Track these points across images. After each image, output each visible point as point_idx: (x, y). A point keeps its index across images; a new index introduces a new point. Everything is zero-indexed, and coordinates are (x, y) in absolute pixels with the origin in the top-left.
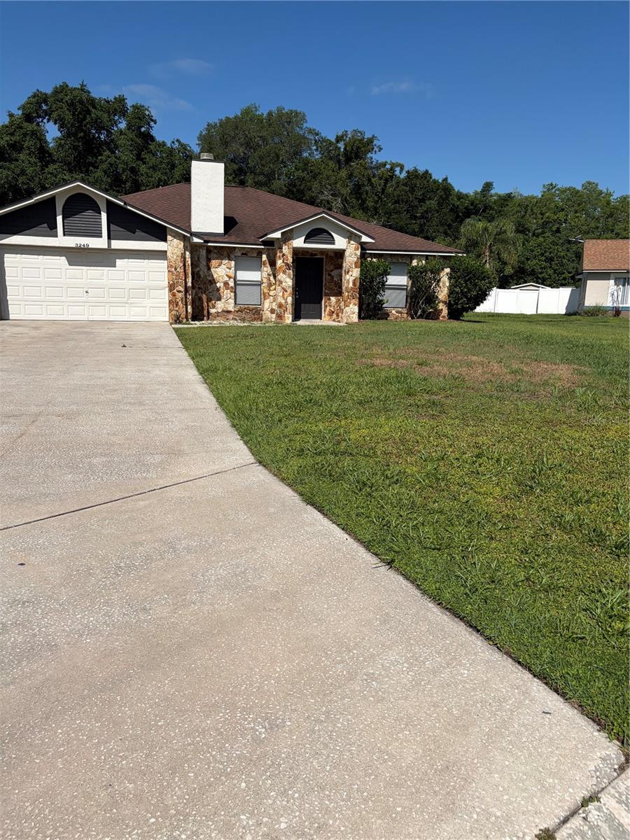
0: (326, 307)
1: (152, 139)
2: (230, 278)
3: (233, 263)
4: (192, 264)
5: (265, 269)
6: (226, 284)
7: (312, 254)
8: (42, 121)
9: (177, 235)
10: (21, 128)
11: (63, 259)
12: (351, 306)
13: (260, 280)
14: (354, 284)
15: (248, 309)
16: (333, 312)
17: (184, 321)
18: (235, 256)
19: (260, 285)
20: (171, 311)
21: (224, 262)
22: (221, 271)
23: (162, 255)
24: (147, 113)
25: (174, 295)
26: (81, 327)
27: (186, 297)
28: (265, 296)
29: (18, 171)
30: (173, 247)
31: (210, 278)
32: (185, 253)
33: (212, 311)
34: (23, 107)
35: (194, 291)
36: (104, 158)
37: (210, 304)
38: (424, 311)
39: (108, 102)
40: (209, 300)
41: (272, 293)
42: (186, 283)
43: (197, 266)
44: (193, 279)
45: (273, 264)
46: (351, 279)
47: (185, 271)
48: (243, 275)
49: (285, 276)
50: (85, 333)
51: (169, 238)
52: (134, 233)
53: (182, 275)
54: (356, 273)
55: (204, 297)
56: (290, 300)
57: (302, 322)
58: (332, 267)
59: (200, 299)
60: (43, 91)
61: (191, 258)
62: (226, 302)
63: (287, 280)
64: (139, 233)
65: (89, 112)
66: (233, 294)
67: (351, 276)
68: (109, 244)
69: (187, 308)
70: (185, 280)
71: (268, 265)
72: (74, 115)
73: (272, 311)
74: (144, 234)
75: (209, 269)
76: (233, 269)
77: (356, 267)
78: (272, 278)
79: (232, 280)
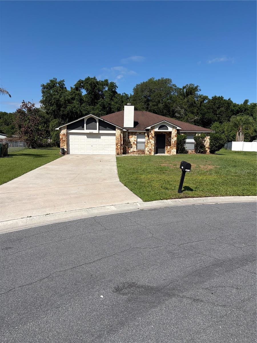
0: (166, 149)
1: (116, 93)
2: (135, 141)
3: (136, 136)
4: (123, 137)
5: (146, 138)
6: (134, 143)
7: (162, 133)
8: (81, 89)
9: (119, 129)
10: (75, 93)
11: (86, 136)
12: (174, 149)
13: (144, 141)
14: (175, 142)
15: (141, 150)
16: (169, 151)
17: (120, 154)
18: (137, 134)
19: (145, 143)
20: (116, 151)
21: (133, 136)
22: (133, 139)
23: (114, 135)
24: (115, 84)
25: (117, 147)
26: (90, 156)
27: (121, 147)
28: (146, 146)
29: (73, 107)
30: (118, 132)
31: (129, 141)
32: (121, 134)
33: (129, 151)
34: (75, 85)
35: (124, 145)
36: (100, 101)
37: (129, 149)
38: (200, 151)
39: (102, 82)
40: (128, 148)
41: (148, 145)
42: (121, 143)
43: (125, 138)
44: (123, 141)
45: (148, 136)
46: (174, 141)
47: (121, 139)
48: (139, 140)
49: (152, 140)
50: (91, 158)
51: (116, 129)
52: (106, 128)
53: (120, 141)
54: (175, 139)
55: (127, 147)
56: (153, 148)
57: (158, 154)
58: (168, 137)
59: (126, 148)
60: (82, 80)
61: (123, 135)
62: (134, 149)
63: (153, 141)
64: (107, 128)
65: (96, 86)
66: (136, 146)
67: (174, 139)
68: (99, 132)
69: (121, 150)
70: (121, 142)
71: (147, 137)
72: (91, 87)
73: (148, 151)
74: (109, 128)
75: (129, 138)
76: (136, 138)
77: (175, 137)
78: (148, 141)
79: (136, 142)
